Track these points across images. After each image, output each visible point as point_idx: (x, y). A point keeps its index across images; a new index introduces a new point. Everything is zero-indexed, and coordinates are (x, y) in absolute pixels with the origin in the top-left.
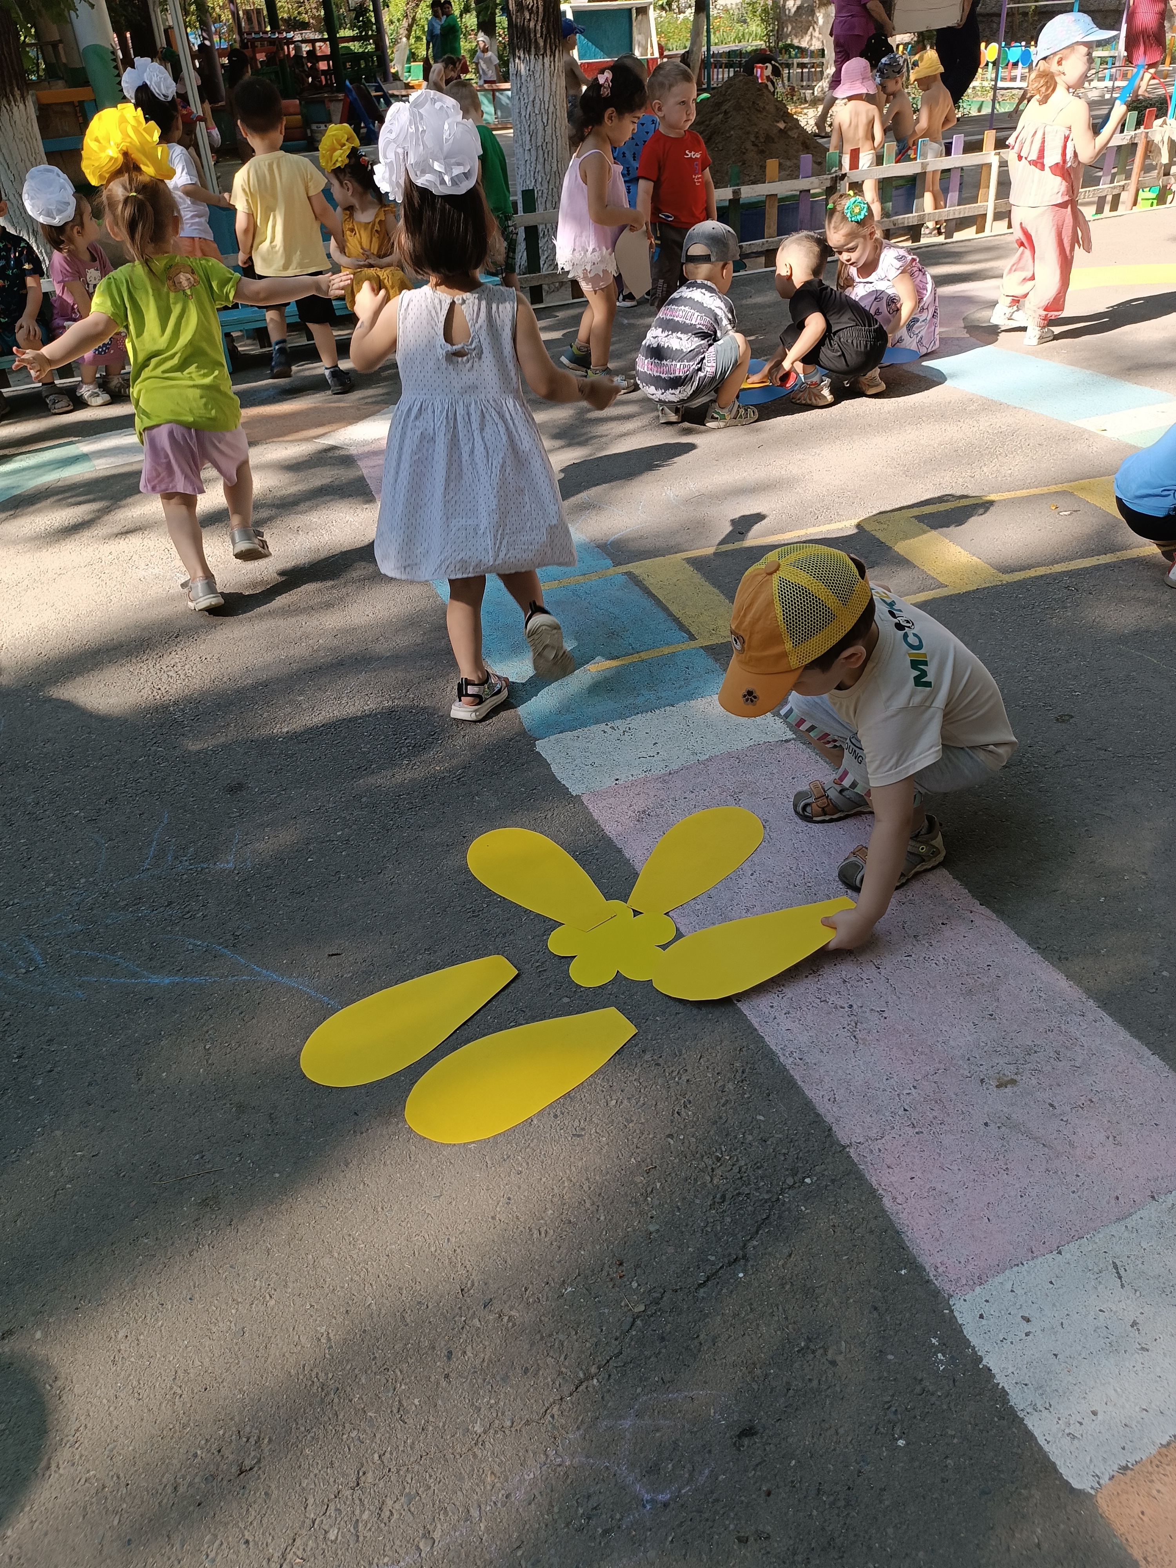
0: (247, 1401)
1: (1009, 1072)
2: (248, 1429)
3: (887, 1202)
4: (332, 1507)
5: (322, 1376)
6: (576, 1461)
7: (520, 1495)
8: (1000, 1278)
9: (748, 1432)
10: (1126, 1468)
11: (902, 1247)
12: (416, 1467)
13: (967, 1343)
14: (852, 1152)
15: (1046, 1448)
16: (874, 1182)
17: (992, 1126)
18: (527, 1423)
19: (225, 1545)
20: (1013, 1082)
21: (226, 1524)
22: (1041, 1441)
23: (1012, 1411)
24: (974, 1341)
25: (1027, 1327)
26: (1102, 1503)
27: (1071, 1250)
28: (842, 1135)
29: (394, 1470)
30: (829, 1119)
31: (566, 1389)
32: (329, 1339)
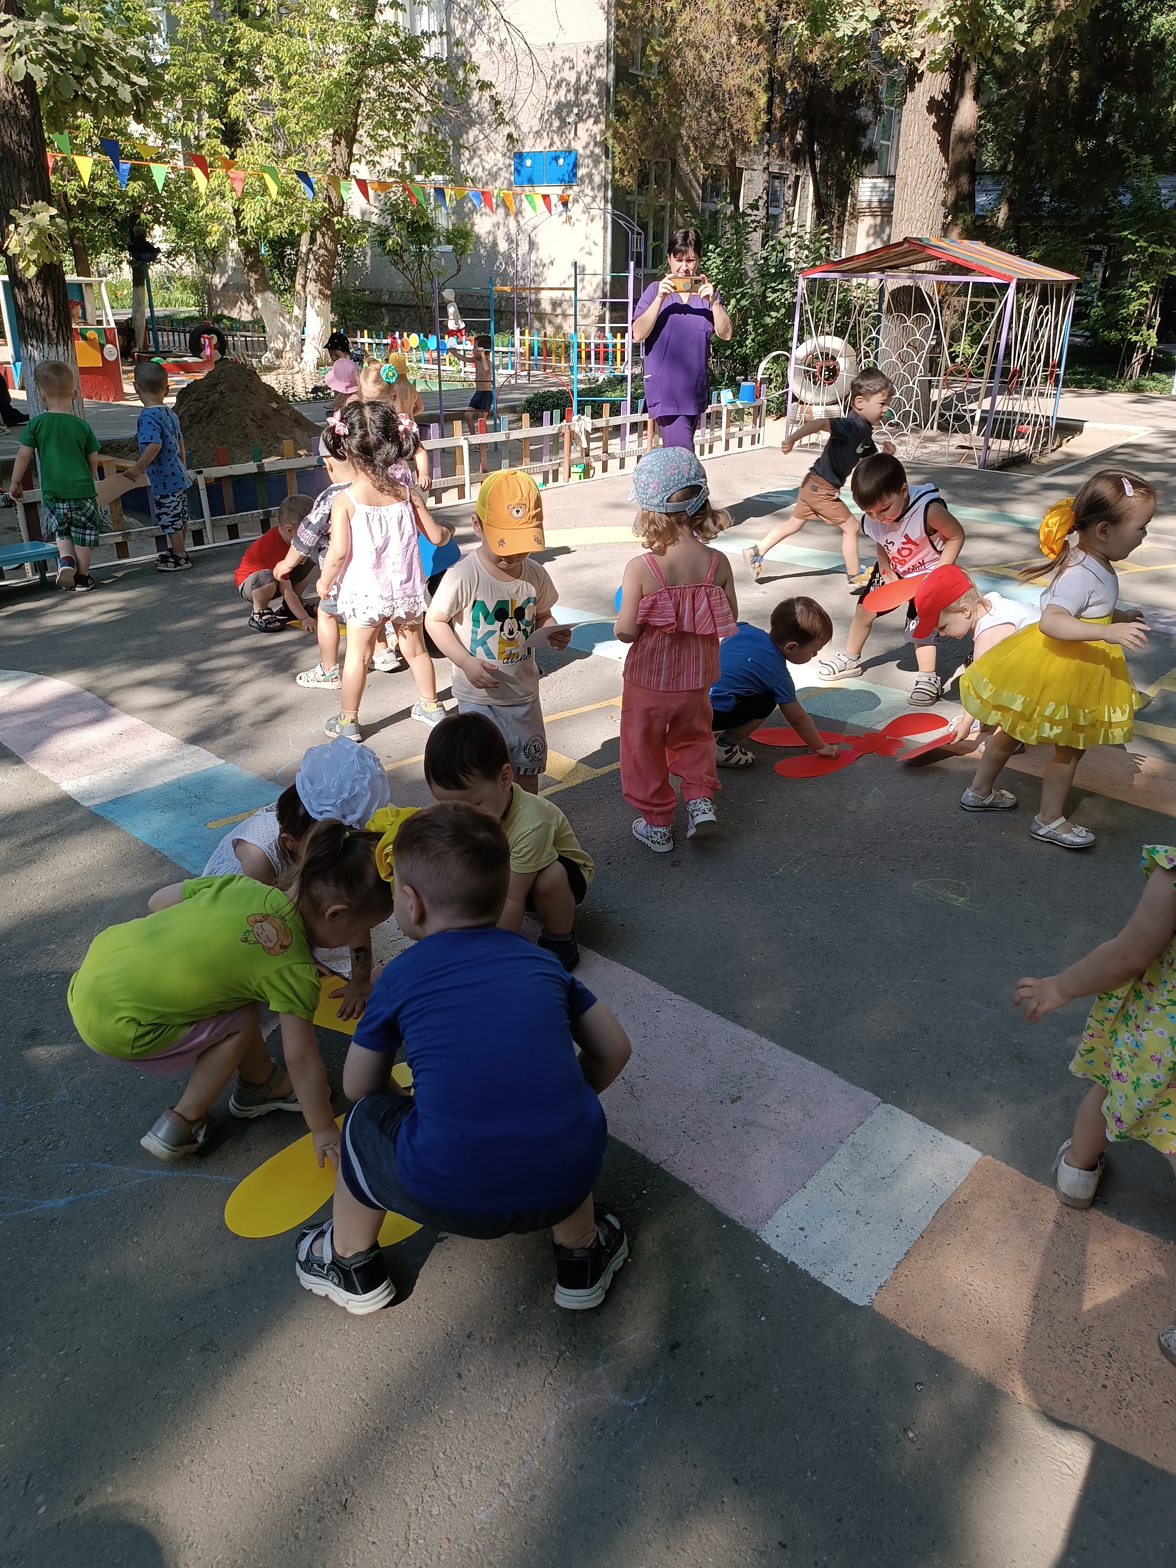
0: (321, 1461)
1: (734, 1092)
2: (333, 1478)
3: (698, 1190)
4: (426, 1497)
5: (371, 1424)
6: (579, 1403)
7: (551, 1435)
8: (779, 1212)
9: (675, 1346)
10: (881, 1286)
11: (717, 1213)
12: (473, 1450)
13: (776, 1253)
14: (663, 1166)
15: (839, 1291)
16: (684, 1180)
17: (738, 1127)
18: (535, 1394)
19: (358, 1552)
20: (739, 1098)
21: (351, 1540)
22: (835, 1289)
23: (814, 1279)
24: (779, 1251)
25: (804, 1233)
26: (877, 1308)
27: (810, 1184)
28: (653, 1157)
29: (458, 1457)
30: (640, 1151)
31: (551, 1365)
32: (363, 1400)
